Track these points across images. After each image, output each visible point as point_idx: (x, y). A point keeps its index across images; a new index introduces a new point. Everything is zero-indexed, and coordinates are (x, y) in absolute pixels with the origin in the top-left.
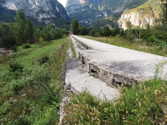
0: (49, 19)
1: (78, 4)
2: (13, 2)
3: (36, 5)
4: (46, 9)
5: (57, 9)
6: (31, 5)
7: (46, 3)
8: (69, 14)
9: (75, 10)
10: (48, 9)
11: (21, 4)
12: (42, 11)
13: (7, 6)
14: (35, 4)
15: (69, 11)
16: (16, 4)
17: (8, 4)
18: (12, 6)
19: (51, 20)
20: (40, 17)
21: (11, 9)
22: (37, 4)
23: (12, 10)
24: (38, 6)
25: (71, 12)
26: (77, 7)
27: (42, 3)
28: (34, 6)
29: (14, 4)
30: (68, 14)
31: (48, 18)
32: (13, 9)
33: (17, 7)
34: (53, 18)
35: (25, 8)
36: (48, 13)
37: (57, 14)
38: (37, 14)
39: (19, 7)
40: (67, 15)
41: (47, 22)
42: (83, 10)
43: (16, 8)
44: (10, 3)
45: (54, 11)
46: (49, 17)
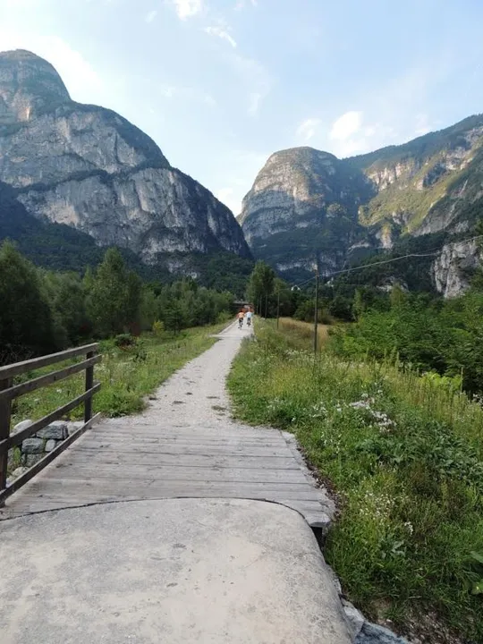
0: (180, 255)
1: (286, 205)
2: (71, 200)
3: (141, 210)
4: (173, 222)
5: (212, 223)
6: (124, 210)
7: (176, 204)
8: (251, 238)
9: (274, 227)
10: (178, 223)
11: (95, 208)
12: (160, 230)
13: (48, 213)
14: (139, 205)
15: (253, 229)
16: (77, 208)
17: (53, 207)
18: (64, 213)
19: (187, 260)
20: (150, 248)
21: (60, 222)
22: (145, 206)
23: (64, 226)
24: (149, 213)
25: (260, 233)
26: (283, 216)
27: (163, 203)
28: (134, 214)
29: (72, 208)
30: (248, 238)
31: (177, 251)
32: (66, 222)
33: (81, 216)
34: (196, 253)
35: (107, 218)
36: (179, 235)
37: (210, 239)
38: (144, 237)
39: (86, 215)
40: (245, 244)
41: (172, 266)
42: (303, 225)
43: (76, 220)
44: (60, 203)
45: (199, 229)
46: (181, 248)
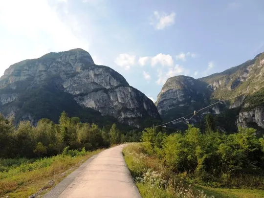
0: (133, 119)
1: (175, 97)
2: (93, 99)
3: (118, 102)
4: (130, 106)
5: (145, 106)
6: (112, 102)
7: (132, 99)
8: (161, 111)
9: (170, 106)
10: (132, 106)
11: (101, 101)
12: (125, 109)
13: (85, 104)
14: (118, 100)
15: (161, 107)
16: (95, 102)
17: (87, 101)
18: (90, 104)
19: (135, 120)
20: (122, 116)
21: (89, 107)
22: (120, 101)
23: (90, 108)
24: (121, 103)
25: (165, 109)
26: (173, 102)
27: (126, 99)
28: (115, 103)
29: (93, 102)
30: (159, 111)
31: (132, 117)
32: (91, 107)
33: (96, 105)
34: (139, 118)
35: (105, 105)
36: (132, 111)
37: (144, 112)
38: (119, 112)
39: (98, 104)
40: (158, 113)
41: (130, 123)
42: (182, 105)
43: (94, 106)
44: (89, 100)
45: (140, 108)
46: (133, 116)
